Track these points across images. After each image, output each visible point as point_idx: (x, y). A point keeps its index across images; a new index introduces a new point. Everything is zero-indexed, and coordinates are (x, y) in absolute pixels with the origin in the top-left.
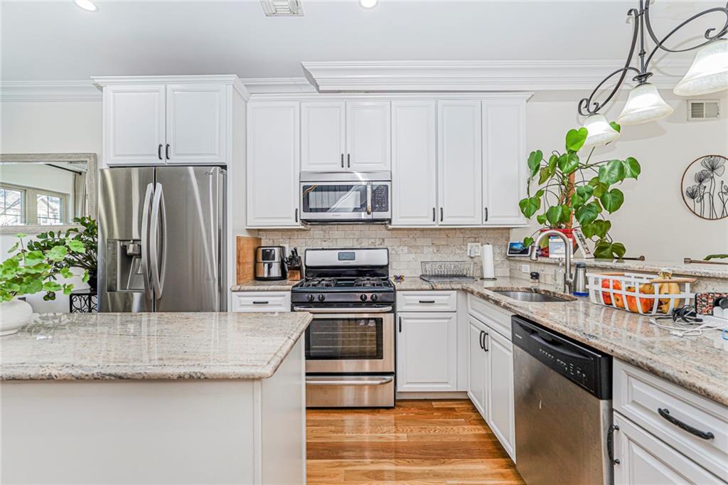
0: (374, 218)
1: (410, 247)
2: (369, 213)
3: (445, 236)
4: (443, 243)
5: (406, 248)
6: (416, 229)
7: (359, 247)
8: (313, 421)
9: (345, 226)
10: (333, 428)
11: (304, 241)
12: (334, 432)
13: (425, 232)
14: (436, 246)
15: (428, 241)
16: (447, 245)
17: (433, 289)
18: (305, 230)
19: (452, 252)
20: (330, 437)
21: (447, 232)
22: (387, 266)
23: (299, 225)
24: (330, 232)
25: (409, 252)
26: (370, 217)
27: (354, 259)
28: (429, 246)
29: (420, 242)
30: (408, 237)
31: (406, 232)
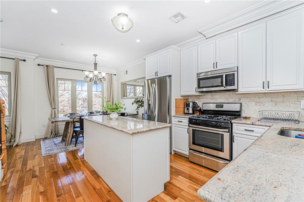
0: (227, 89)
1: (256, 102)
2: (225, 87)
3: (282, 96)
4: (280, 100)
5: (254, 103)
6: (260, 93)
7: (228, 102)
8: (192, 167)
9: (221, 93)
10: (197, 172)
11: (204, 100)
12: (197, 173)
13: (266, 94)
14: (274, 102)
15: (269, 99)
16: (283, 101)
17: (253, 124)
18: (201, 95)
19: (287, 106)
20: (194, 174)
21: (283, 94)
22: (240, 112)
23: (198, 94)
24: (214, 96)
25: (256, 105)
26: (225, 89)
27: (223, 108)
28: (269, 102)
29: (262, 100)
30: (255, 97)
31: (254, 95)
